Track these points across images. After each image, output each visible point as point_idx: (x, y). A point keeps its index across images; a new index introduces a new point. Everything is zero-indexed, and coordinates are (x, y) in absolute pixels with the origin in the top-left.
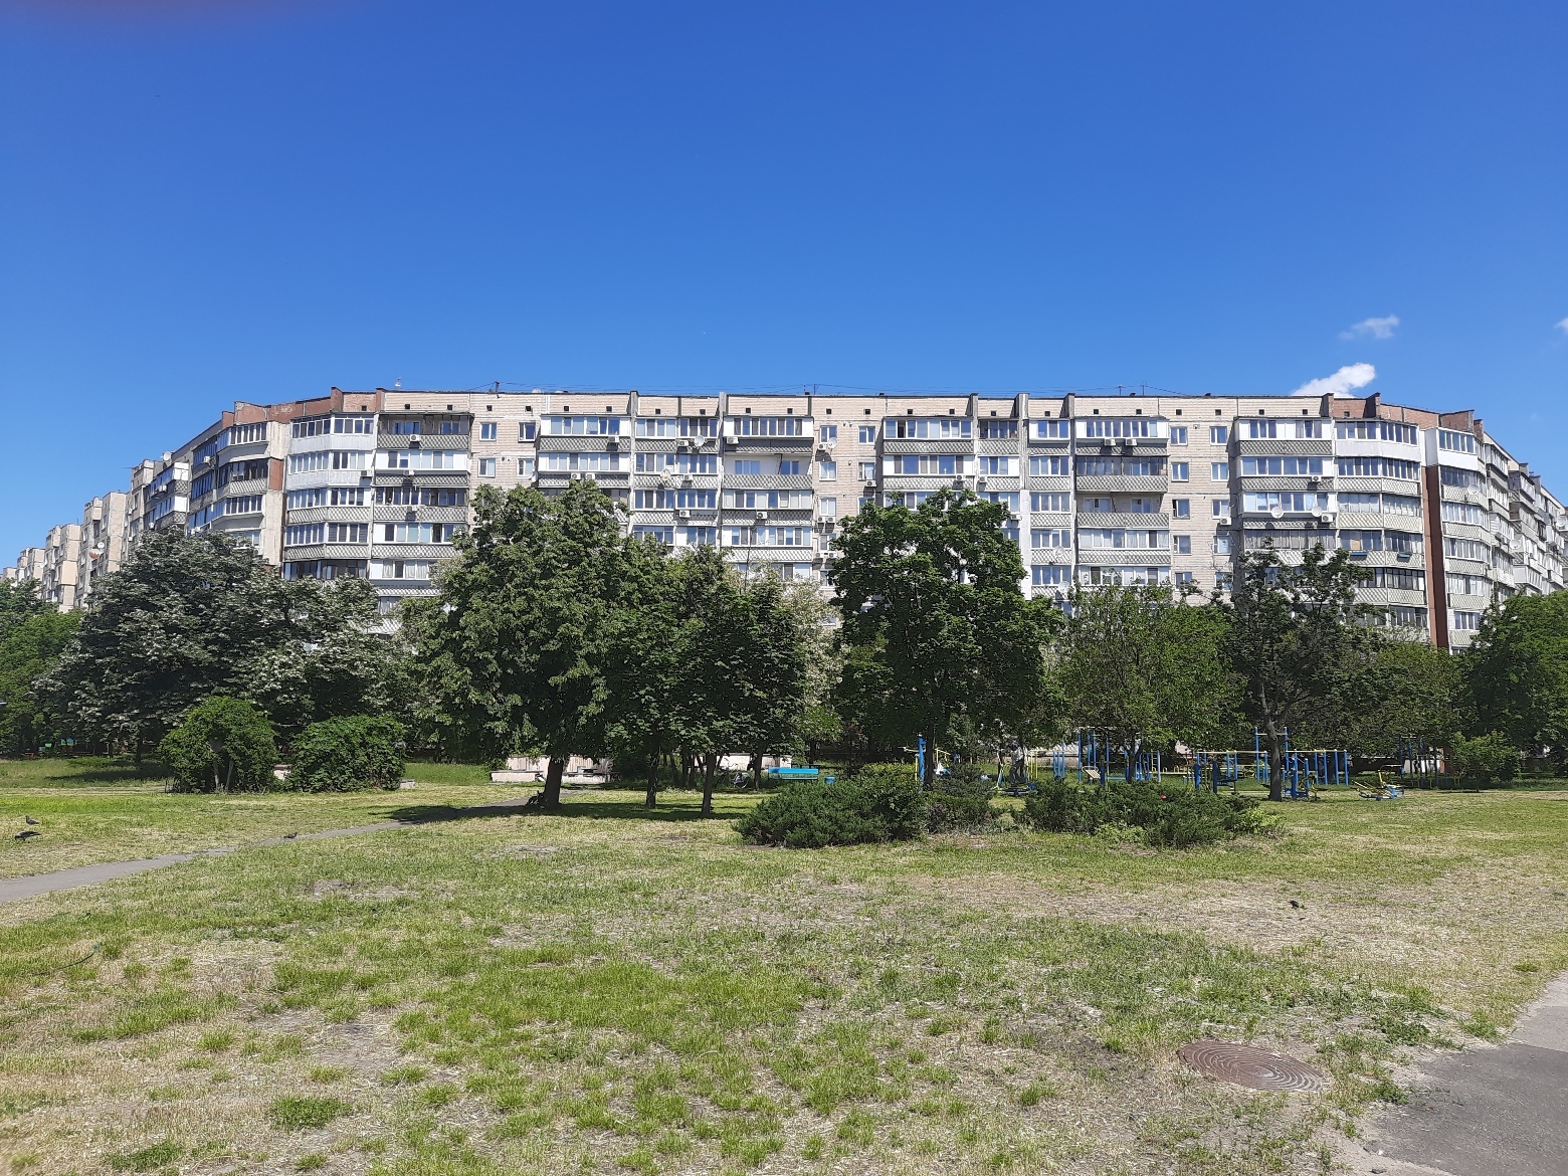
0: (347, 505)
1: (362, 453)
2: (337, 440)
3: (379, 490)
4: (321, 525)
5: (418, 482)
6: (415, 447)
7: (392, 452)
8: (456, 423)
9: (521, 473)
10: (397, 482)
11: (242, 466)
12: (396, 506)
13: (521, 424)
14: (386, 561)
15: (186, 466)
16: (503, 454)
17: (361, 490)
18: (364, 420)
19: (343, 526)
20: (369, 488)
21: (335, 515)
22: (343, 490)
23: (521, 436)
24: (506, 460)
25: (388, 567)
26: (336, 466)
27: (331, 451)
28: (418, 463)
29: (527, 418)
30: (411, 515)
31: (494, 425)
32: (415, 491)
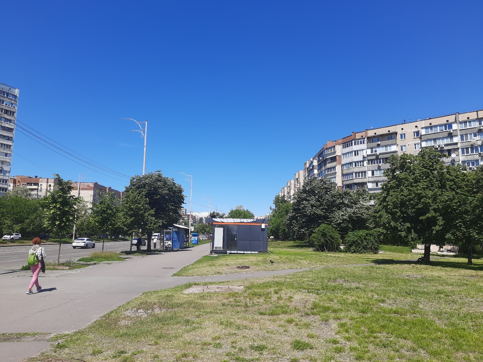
0: (360, 166)
1: (362, 150)
2: (355, 148)
3: (369, 160)
4: (352, 173)
5: (380, 157)
6: (379, 146)
7: (372, 148)
8: (391, 136)
9: (415, 148)
10: (374, 157)
11: (330, 159)
12: (374, 165)
13: (414, 132)
14: (372, 182)
15: (316, 161)
16: (409, 143)
17: (363, 161)
18: (362, 140)
19: (359, 173)
20: (365, 160)
21: (357, 170)
22: (358, 162)
23: (415, 136)
24: (410, 145)
25: (374, 184)
26: (355, 155)
27: (353, 151)
28: (380, 150)
29: (416, 130)
30: (379, 167)
31: (404, 134)
32: (380, 159)
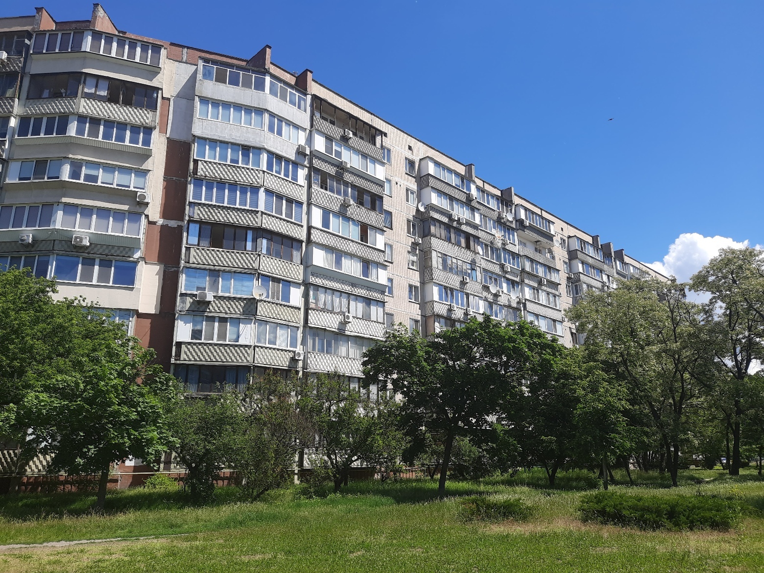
0: (282, 176)
1: (297, 127)
2: (272, 103)
3: (314, 171)
4: (255, 190)
5: (348, 177)
6: (345, 139)
7: (329, 139)
9: (408, 201)
10: (332, 170)
12: (331, 194)
13: (406, 159)
14: (327, 249)
16: (397, 180)
17: (296, 164)
18: (296, 94)
19: (280, 197)
20: (303, 166)
21: (271, 182)
22: (279, 157)
23: (406, 169)
24: (399, 185)
25: (329, 255)
26: (271, 129)
27: (266, 111)
29: (409, 156)
30: (345, 206)
31: (389, 151)
32: (346, 184)
